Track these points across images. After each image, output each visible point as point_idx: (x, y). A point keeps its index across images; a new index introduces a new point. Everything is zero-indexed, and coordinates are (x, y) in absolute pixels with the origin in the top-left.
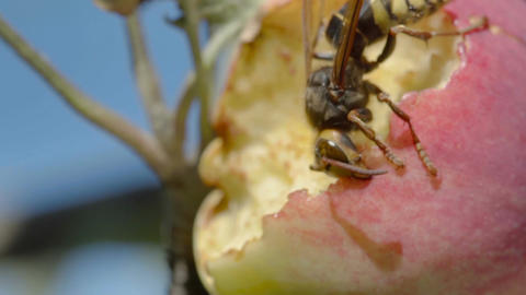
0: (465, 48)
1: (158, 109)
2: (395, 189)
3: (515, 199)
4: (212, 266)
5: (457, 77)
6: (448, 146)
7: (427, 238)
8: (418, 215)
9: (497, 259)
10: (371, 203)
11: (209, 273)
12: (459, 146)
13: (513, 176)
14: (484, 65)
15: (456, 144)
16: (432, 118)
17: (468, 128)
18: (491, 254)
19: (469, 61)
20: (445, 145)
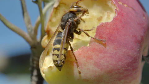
0: (117, 10)
1: (29, 26)
2: (97, 50)
3: (130, 54)
4: (44, 71)
5: (115, 19)
6: (112, 38)
7: (105, 64)
8: (103, 58)
9: (125, 70)
10: (90, 54)
11: (43, 73)
12: (115, 38)
13: (130, 47)
14: (122, 15)
15: (114, 38)
16: (108, 30)
17: (118, 33)
18: (123, 69)
19: (118, 14)
20: (111, 38)
